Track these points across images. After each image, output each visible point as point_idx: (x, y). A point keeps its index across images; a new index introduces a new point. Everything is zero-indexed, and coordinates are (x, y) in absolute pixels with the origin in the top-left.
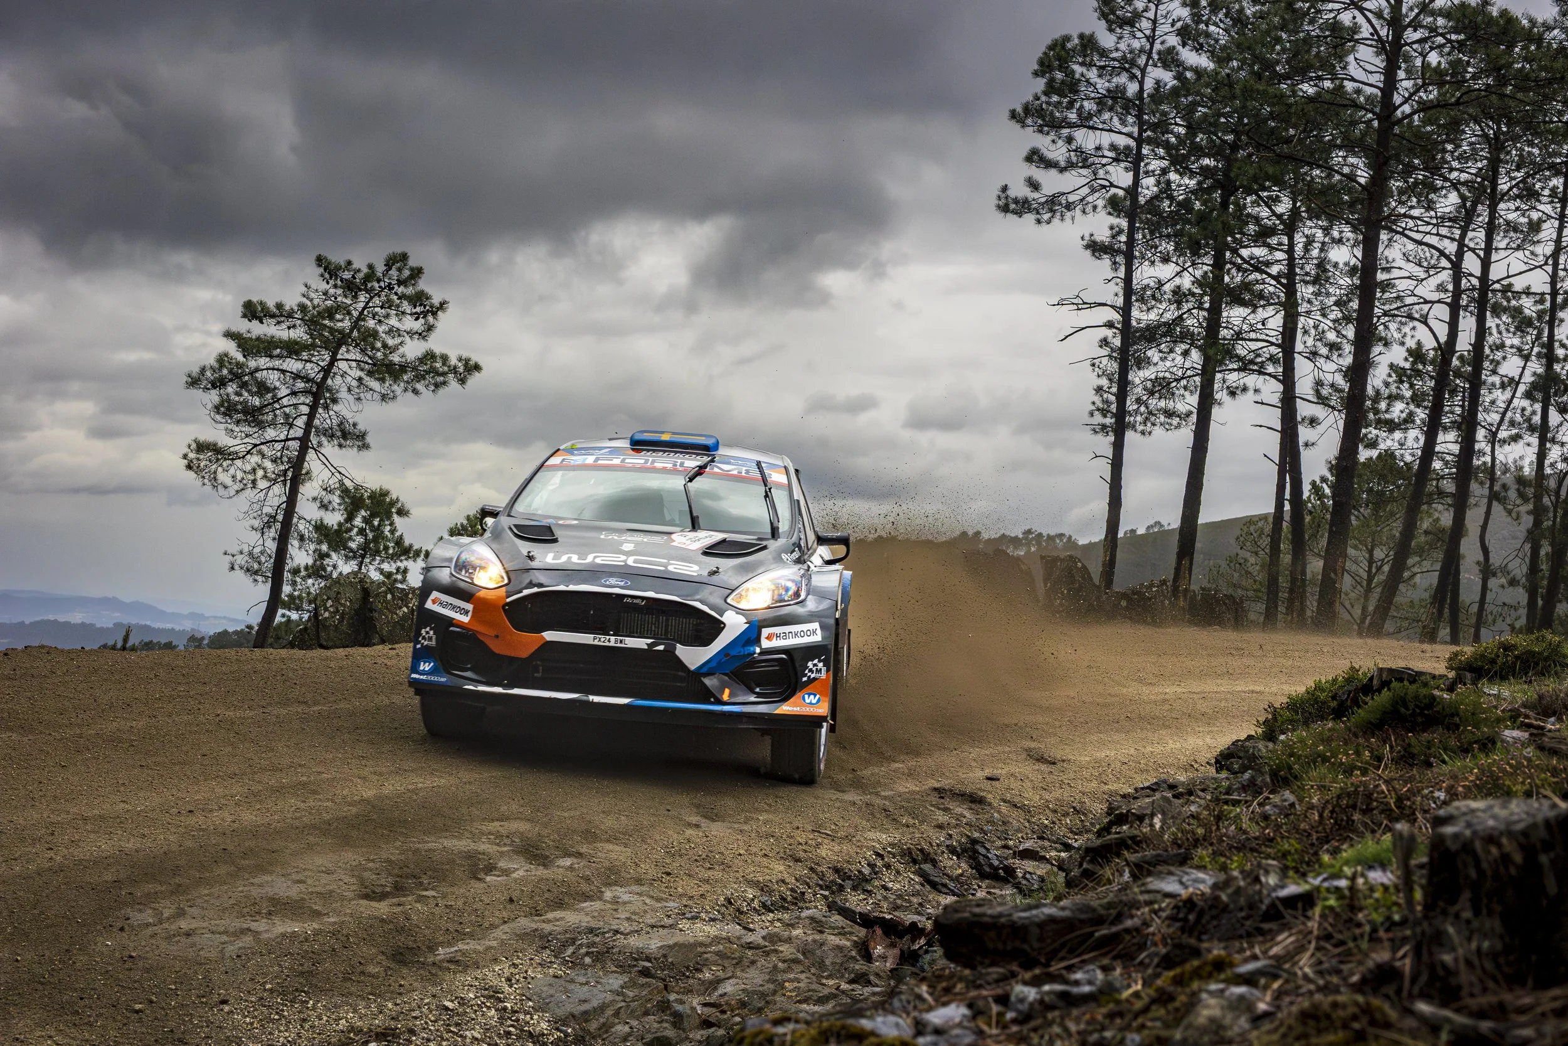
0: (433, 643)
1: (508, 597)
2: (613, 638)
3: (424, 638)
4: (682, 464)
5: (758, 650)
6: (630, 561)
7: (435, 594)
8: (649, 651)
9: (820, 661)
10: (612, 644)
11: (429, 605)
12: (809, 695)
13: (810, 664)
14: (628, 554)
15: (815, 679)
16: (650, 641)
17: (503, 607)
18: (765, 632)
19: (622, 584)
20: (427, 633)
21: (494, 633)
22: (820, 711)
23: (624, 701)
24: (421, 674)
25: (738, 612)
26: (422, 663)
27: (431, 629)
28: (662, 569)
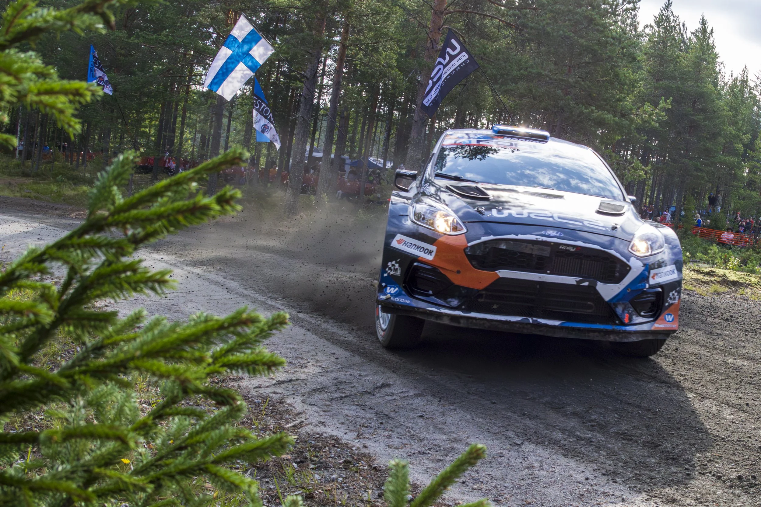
0: (398, 273)
1: (468, 242)
3: (390, 269)
5: (647, 286)
7: (399, 237)
8: (577, 287)
11: (394, 244)
12: (668, 315)
13: (671, 294)
15: (672, 304)
16: (578, 279)
17: (464, 250)
19: (558, 235)
20: (393, 265)
21: (456, 269)
22: (674, 326)
23: (557, 323)
24: (389, 296)
25: (637, 259)
26: (388, 288)
27: (396, 263)
28: (581, 224)
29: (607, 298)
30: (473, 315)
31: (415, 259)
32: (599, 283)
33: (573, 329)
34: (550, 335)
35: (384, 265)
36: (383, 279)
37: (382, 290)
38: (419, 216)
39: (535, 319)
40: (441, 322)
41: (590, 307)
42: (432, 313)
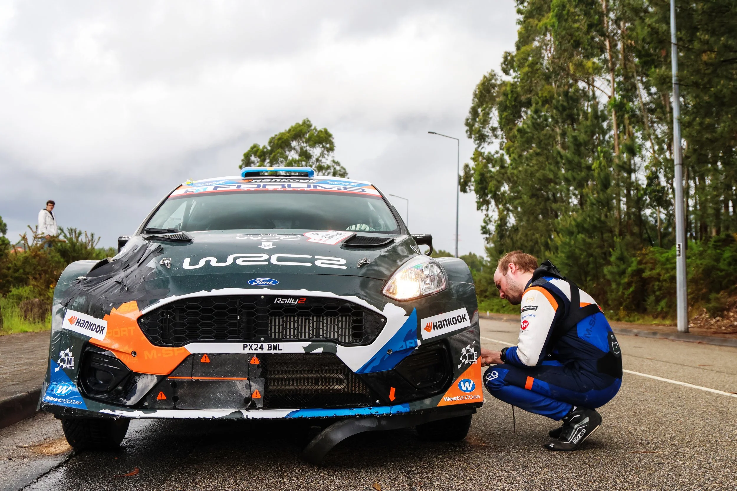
2: (265, 345)
4: (289, 186)
6: (274, 260)
9: (471, 347)
10: (265, 351)
14: (270, 252)
18: (425, 322)
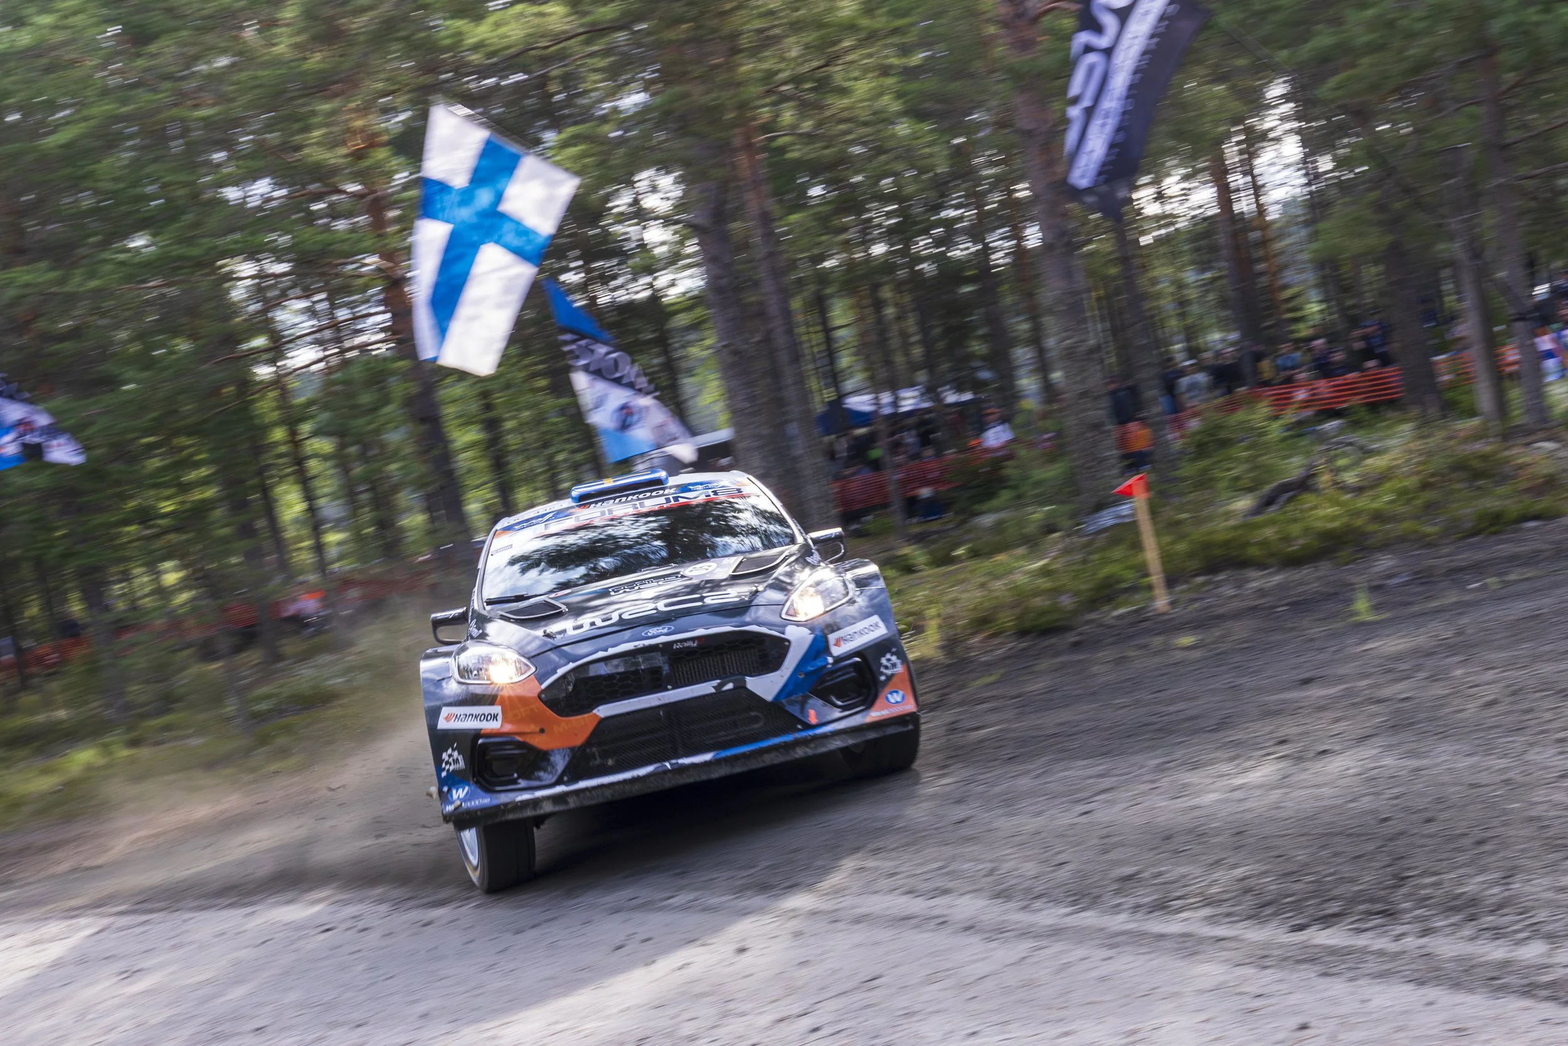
0: (461, 764)
1: (541, 684)
3: (447, 763)
5: (830, 660)
7: (445, 711)
8: (718, 694)
11: (442, 724)
12: (891, 693)
13: (884, 661)
15: (893, 675)
16: (716, 682)
17: (539, 696)
19: (666, 631)
20: (450, 756)
21: (538, 730)
22: (910, 707)
23: (708, 757)
24: (458, 803)
25: (798, 626)
26: (454, 791)
27: (453, 750)
28: (700, 604)
29: (769, 697)
30: (582, 784)
31: (477, 734)
32: (748, 679)
33: (736, 758)
34: (704, 777)
35: (438, 761)
36: (442, 782)
37: (444, 797)
38: (464, 672)
39: (674, 761)
40: (542, 812)
41: (756, 719)
42: (525, 804)
